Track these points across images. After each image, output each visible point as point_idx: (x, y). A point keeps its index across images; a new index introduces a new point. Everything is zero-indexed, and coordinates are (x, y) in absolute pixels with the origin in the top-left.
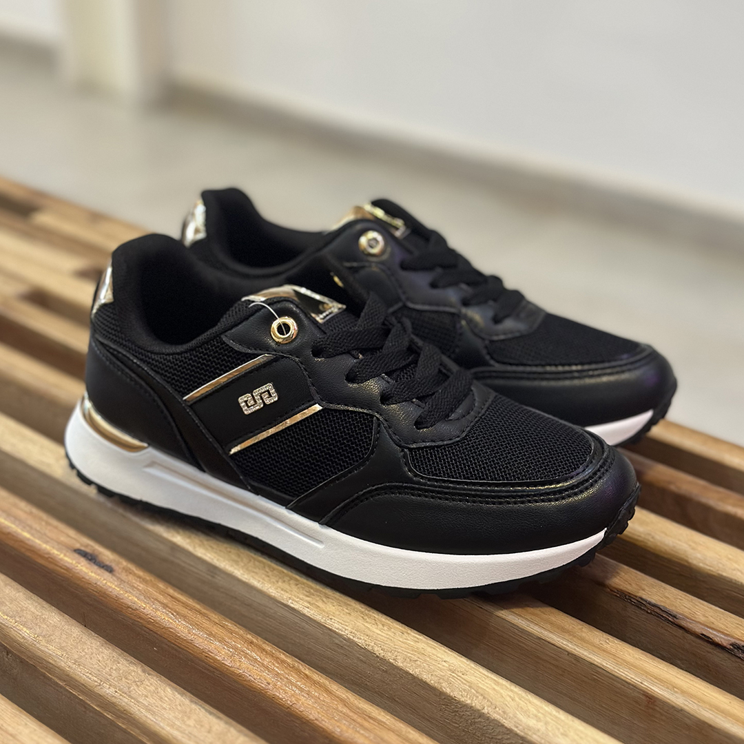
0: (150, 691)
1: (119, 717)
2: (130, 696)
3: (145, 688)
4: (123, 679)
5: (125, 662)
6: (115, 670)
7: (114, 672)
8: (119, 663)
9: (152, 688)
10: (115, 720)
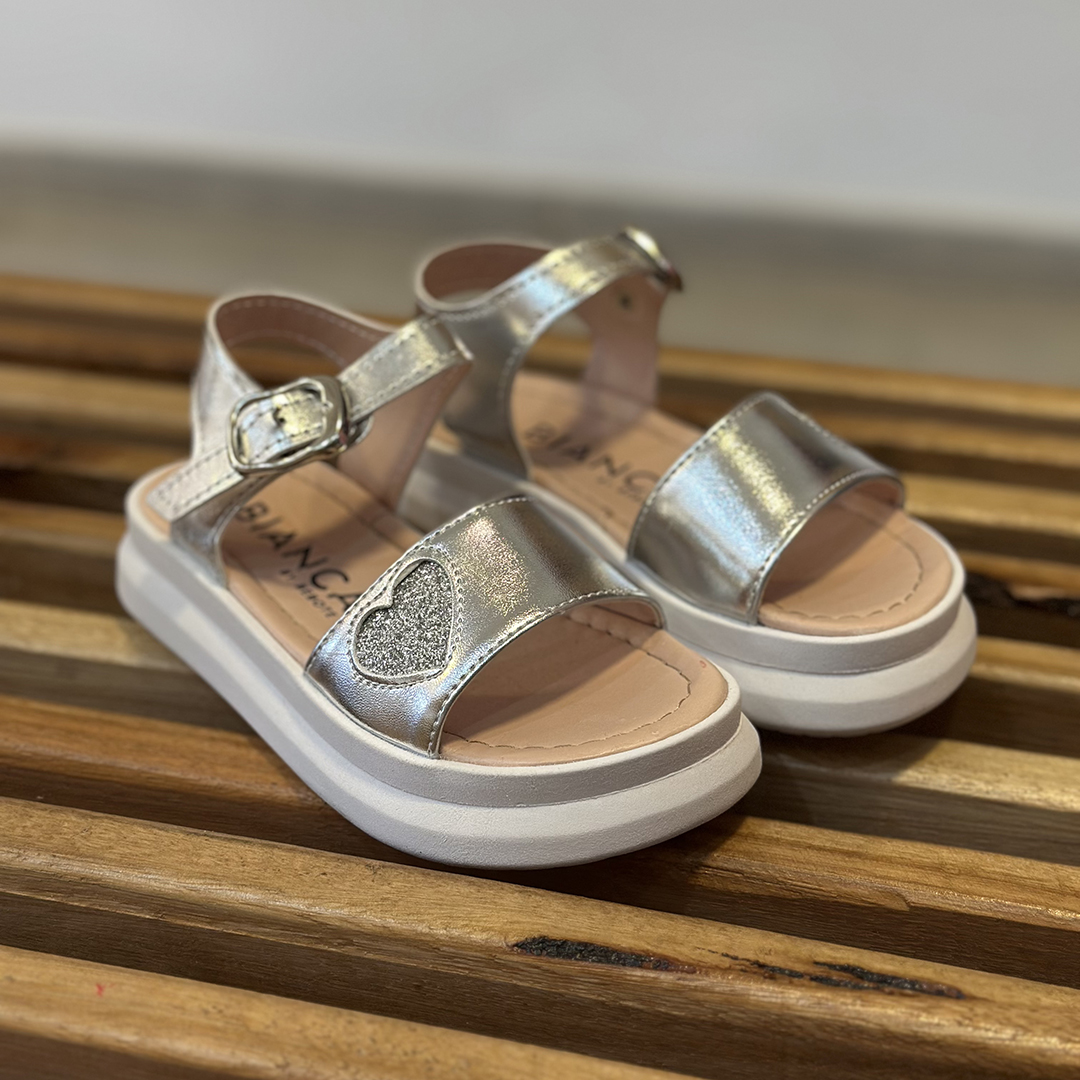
0: (110, 839)
1: (71, 893)
2: (80, 855)
3: (99, 837)
4: (54, 836)
5: (39, 813)
6: (33, 827)
7: (33, 831)
8: (31, 817)
9: (112, 835)
10: (64, 901)
